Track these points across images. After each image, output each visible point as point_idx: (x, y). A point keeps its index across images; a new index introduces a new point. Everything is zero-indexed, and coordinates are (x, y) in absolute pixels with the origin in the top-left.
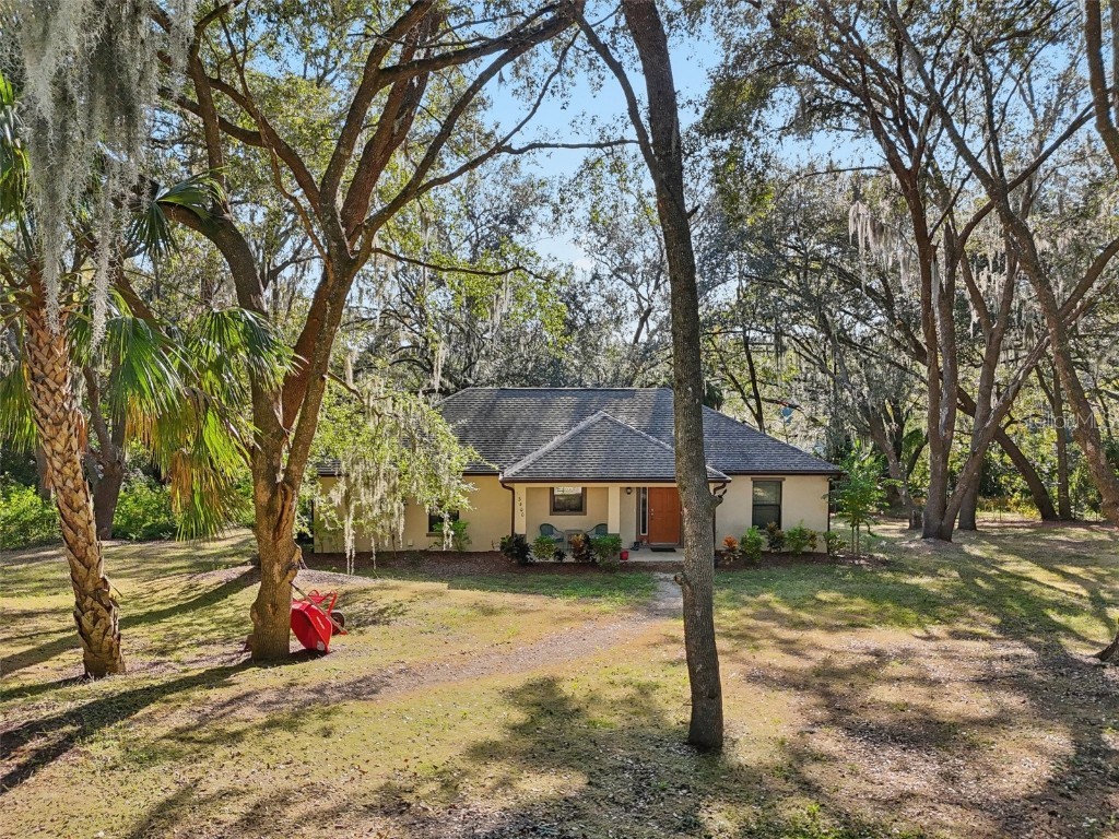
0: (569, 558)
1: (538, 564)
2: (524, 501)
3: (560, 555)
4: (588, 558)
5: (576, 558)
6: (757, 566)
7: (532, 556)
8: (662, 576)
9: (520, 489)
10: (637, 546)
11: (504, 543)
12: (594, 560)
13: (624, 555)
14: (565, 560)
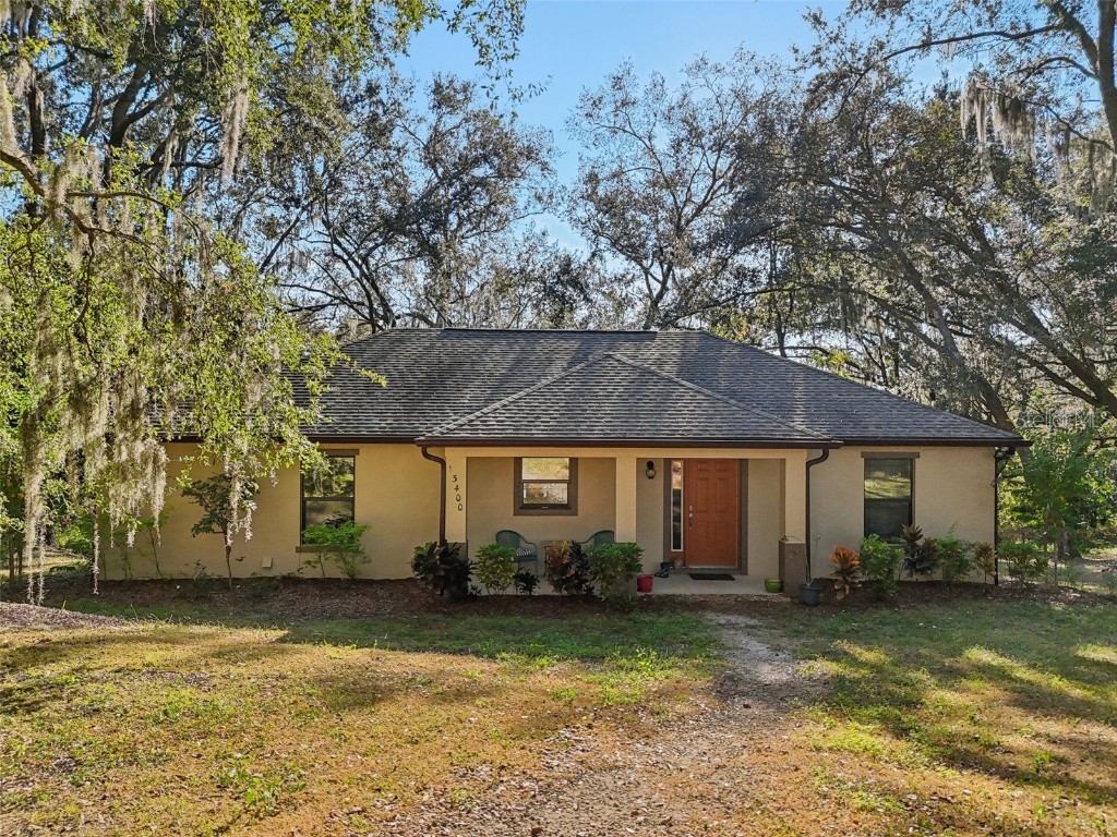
0: (544, 588)
1: (486, 598)
2: (462, 482)
3: (528, 581)
4: (579, 587)
5: (557, 586)
6: (891, 604)
7: (475, 582)
8: (723, 619)
9: (456, 459)
10: (666, 569)
11: (420, 557)
12: (590, 590)
13: (644, 584)
14: (537, 591)
